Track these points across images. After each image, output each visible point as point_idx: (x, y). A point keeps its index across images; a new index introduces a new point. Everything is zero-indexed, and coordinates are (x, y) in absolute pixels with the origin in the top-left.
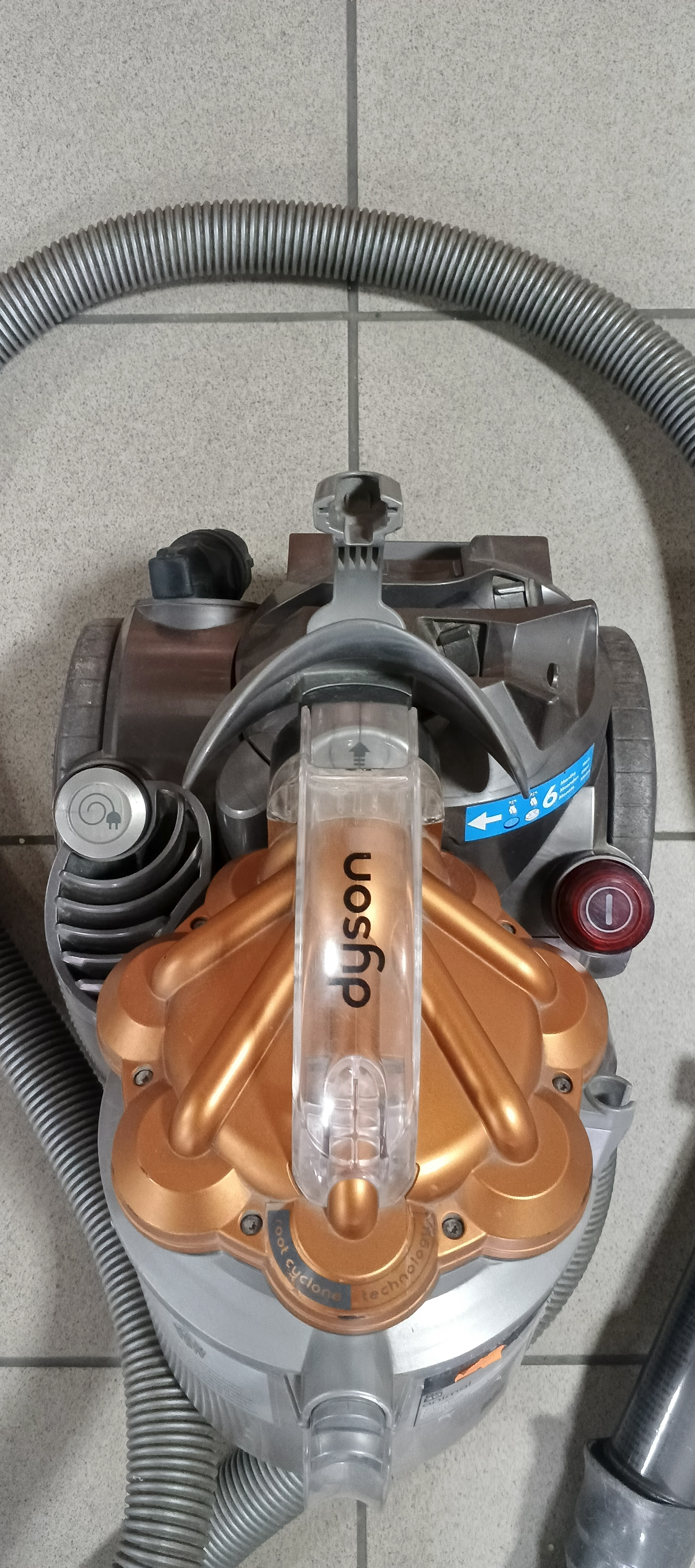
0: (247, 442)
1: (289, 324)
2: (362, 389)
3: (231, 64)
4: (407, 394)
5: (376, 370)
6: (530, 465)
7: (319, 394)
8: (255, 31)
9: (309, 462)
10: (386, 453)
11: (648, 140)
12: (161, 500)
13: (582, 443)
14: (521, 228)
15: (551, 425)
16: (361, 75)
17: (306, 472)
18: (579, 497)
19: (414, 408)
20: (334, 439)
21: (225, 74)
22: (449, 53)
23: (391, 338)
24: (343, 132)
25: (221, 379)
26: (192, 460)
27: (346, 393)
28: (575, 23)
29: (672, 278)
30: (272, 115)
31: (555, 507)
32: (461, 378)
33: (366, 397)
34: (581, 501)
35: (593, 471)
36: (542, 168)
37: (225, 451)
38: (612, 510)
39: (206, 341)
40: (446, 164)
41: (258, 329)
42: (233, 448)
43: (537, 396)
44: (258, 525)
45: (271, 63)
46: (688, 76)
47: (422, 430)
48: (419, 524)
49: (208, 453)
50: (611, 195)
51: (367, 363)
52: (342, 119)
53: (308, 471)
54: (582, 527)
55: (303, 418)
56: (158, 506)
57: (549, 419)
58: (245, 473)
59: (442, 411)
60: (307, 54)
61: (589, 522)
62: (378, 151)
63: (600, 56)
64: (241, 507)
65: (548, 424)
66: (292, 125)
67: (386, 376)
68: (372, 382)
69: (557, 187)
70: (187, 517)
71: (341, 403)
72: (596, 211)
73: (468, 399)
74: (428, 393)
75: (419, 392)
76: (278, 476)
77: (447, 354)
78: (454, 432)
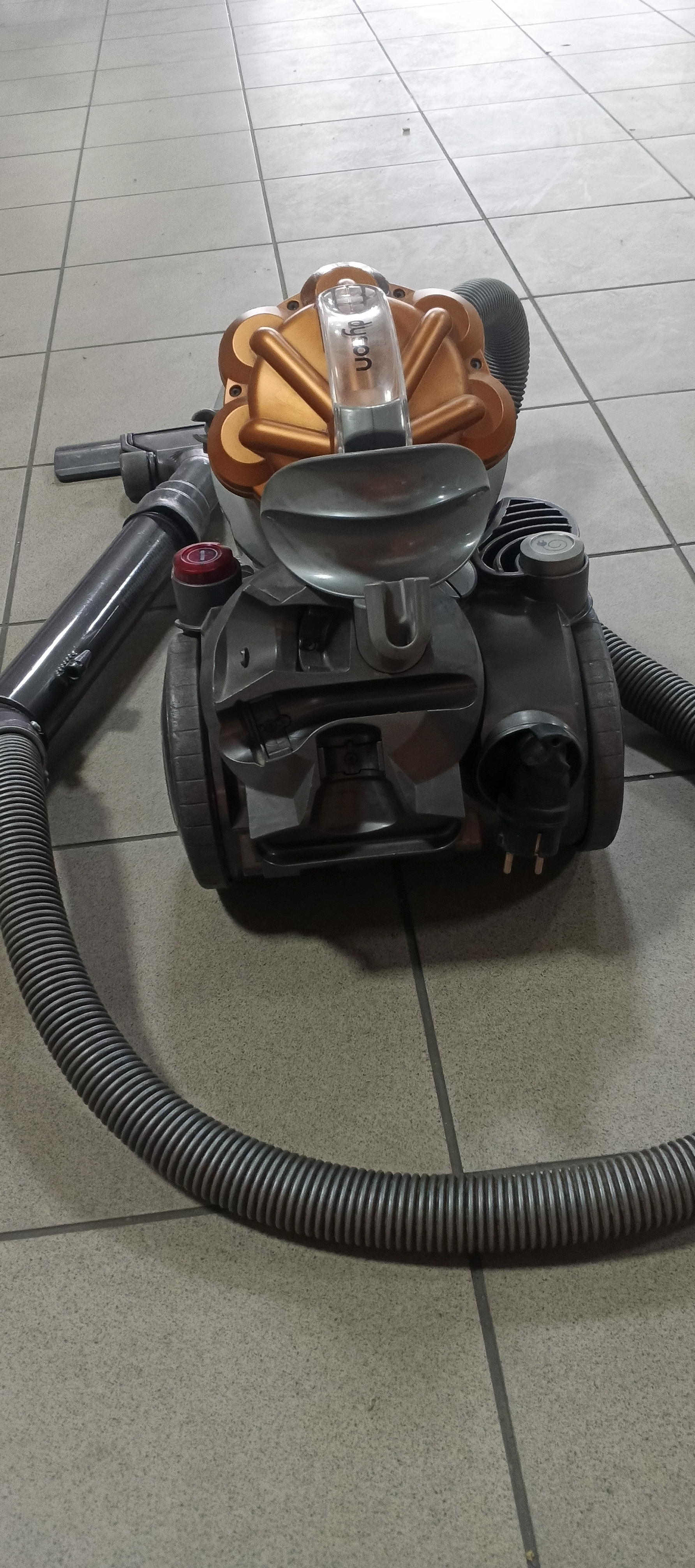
0: (541, 1056)
1: (525, 1163)
2: (438, 1114)
3: (666, 1442)
4: (391, 1114)
5: (426, 1131)
6: (263, 1069)
7: (479, 1104)
8: (648, 1491)
9: (477, 1047)
10: (404, 1062)
11: (142, 1409)
12: (612, 1002)
13: (214, 1093)
14: (287, 1289)
15: (244, 1104)
16: (501, 1450)
17: (478, 1039)
18: (216, 1049)
19: (383, 1103)
20: (457, 1069)
21: (670, 1428)
22: (394, 1491)
23: (415, 1162)
24: (508, 1373)
25: (582, 1105)
26: (592, 1036)
27: (453, 1107)
28: (233, 1553)
29: (119, 1257)
30: (598, 1383)
31: (237, 1040)
32: (338, 1134)
33: (431, 1107)
34: (213, 1047)
35: (202, 1072)
36: (267, 1359)
37: (562, 1047)
38: (184, 1043)
39: (606, 1137)
40: (379, 1350)
41: (556, 1154)
42: (554, 1050)
43: (260, 1127)
44: (515, 994)
45: (616, 1449)
46: (90, 1498)
47: (371, 1085)
48: (364, 1012)
49: (577, 1043)
50: (186, 1337)
51: (435, 1136)
52: (512, 1390)
53: (476, 1041)
54: (212, 1028)
55: (491, 1083)
56: (613, 998)
57: (246, 1109)
58: (537, 1031)
59: (354, 1103)
60: (574, 1466)
61: (205, 1032)
62: (462, 1355)
63: (200, 1511)
64: (534, 1005)
65: (248, 1105)
66: (572, 1374)
67: (415, 1127)
68: (428, 1120)
69: (249, 1339)
70: (584, 993)
71: (455, 1099)
72: (203, 1318)
73: (329, 1116)
74: (370, 1117)
75: (379, 1117)
76: (505, 1033)
77: (355, 1154)
78: (339, 1087)
